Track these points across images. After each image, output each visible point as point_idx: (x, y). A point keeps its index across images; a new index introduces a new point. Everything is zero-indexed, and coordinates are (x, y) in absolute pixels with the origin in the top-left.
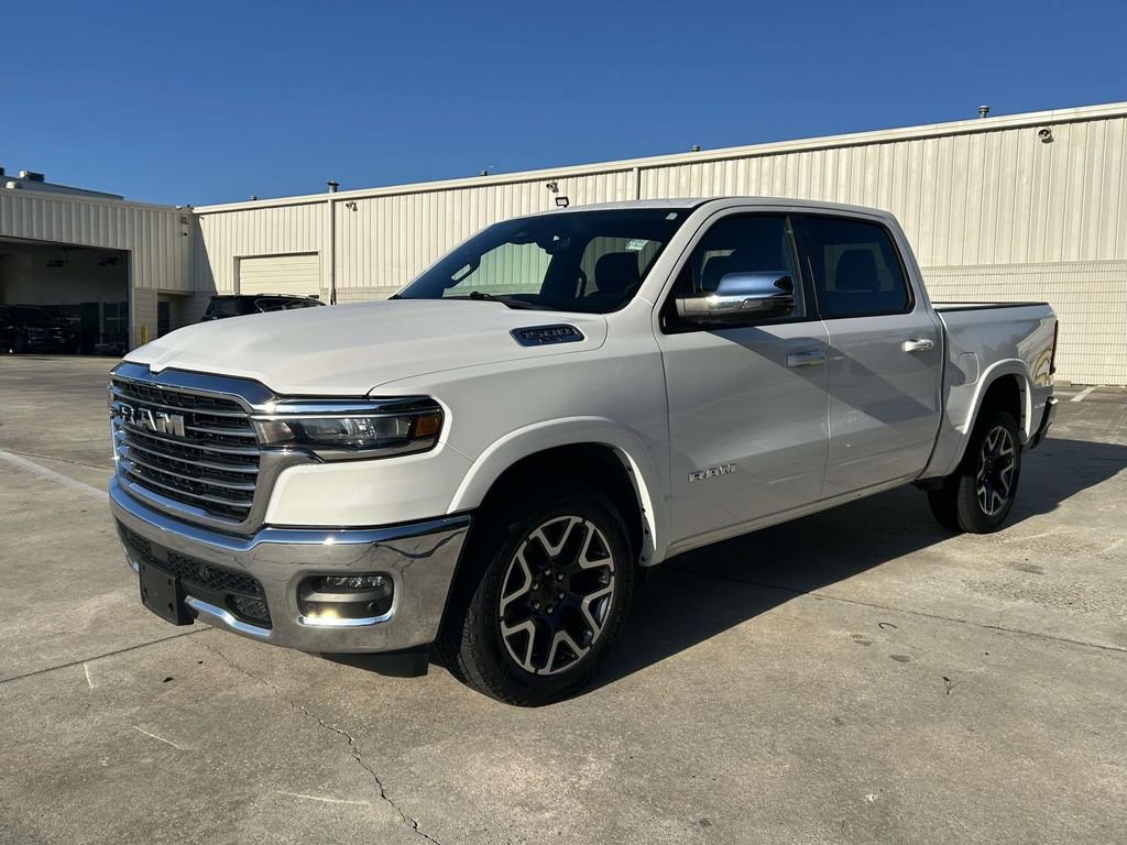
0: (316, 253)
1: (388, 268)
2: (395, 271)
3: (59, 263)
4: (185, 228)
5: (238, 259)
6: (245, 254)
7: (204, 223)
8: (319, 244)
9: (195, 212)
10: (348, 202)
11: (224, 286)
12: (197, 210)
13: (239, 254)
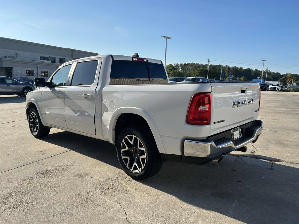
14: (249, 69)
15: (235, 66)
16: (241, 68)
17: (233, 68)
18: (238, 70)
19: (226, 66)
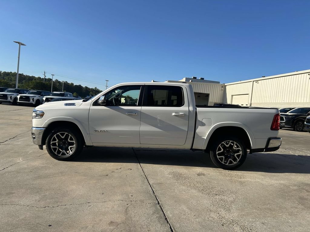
0: (248, 94)
1: (264, 98)
2: (266, 98)
3: (199, 96)
4: (223, 89)
5: (232, 96)
6: (234, 95)
7: (227, 87)
8: (249, 92)
9: (225, 85)
10: (256, 81)
11: (229, 102)
12: (226, 85)
13: (233, 94)
14: (80, 85)
15: (67, 82)
16: (72, 84)
17: (65, 83)
18: (69, 85)
19: (57, 80)
